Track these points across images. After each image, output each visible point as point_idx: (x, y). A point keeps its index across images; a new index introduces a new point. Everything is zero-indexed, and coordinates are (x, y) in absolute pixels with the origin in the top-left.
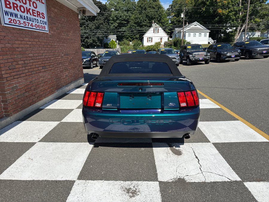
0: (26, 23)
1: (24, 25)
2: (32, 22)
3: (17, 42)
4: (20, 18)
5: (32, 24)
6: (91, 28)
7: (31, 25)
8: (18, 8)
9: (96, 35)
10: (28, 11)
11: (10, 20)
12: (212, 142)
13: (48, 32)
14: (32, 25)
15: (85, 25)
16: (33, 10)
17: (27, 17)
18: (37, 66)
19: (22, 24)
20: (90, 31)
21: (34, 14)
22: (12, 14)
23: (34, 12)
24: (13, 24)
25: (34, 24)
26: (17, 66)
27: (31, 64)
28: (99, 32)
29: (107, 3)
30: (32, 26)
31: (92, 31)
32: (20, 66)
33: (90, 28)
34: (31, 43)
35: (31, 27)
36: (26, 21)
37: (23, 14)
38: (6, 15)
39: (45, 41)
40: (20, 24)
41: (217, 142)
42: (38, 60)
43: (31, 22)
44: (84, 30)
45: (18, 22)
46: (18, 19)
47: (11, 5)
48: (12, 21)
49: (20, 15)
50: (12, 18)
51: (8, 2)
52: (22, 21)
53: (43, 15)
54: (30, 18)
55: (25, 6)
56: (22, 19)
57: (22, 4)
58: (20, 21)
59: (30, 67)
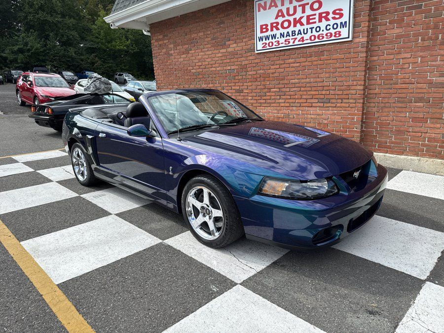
0: (290, 40)
1: (285, 44)
2: (303, 35)
4: (279, 37)
5: (303, 38)
7: (299, 41)
8: (279, 27)
10: (297, 22)
11: (264, 44)
13: (349, 39)
16: (308, 17)
17: (292, 31)
19: (283, 43)
21: (311, 21)
22: (267, 38)
23: (311, 17)
24: (268, 47)
25: (307, 37)
26: (268, 94)
27: (292, 93)
30: (303, 41)
35: (301, 43)
36: (291, 37)
37: (285, 31)
38: (260, 41)
40: (279, 44)
43: (299, 37)
45: (275, 44)
46: (277, 39)
47: (269, 27)
48: (267, 45)
49: (281, 34)
50: (267, 42)
51: (264, 27)
52: (282, 40)
53: (338, 13)
54: (300, 30)
55: (291, 19)
56: (283, 37)
57: (287, 18)
58: (278, 41)
59: (289, 97)
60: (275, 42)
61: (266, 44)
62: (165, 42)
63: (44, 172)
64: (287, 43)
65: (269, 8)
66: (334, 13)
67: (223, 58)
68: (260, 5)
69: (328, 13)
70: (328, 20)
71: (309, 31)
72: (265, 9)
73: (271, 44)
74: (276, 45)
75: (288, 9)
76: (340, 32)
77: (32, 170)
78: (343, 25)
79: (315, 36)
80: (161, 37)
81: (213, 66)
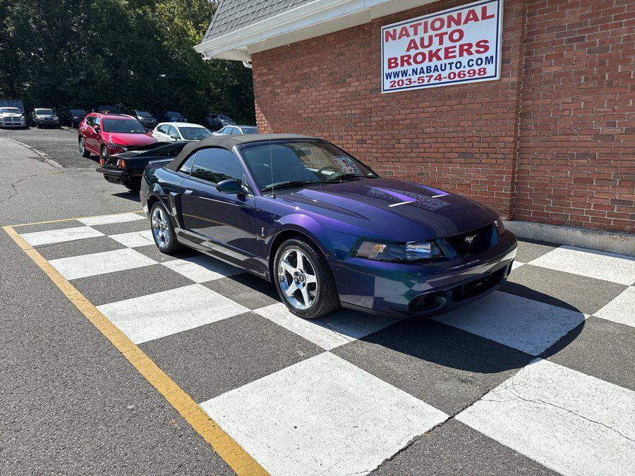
0: (424, 78)
1: (419, 83)
2: (440, 72)
4: (411, 74)
5: (440, 75)
7: (435, 79)
8: (411, 61)
10: (433, 55)
11: (393, 83)
13: (496, 78)
14: (438, 77)
16: (447, 49)
17: (427, 67)
19: (415, 82)
21: (450, 55)
22: (396, 75)
23: (450, 50)
24: (398, 87)
25: (445, 74)
26: (397, 146)
27: (427, 145)
30: (440, 79)
32: (403, 146)
35: (438, 81)
36: (426, 74)
37: (419, 67)
38: (387, 79)
40: (411, 83)
43: (436, 74)
45: (406, 82)
46: (408, 77)
47: (399, 62)
48: (396, 84)
49: (413, 69)
50: (397, 79)
51: (393, 61)
52: (415, 78)
53: (483, 45)
54: (436, 66)
55: (426, 51)
56: (416, 74)
57: (421, 50)
58: (410, 79)
59: (423, 150)
60: (407, 80)
61: (395, 82)
62: (270, 77)
63: (118, 238)
64: (421, 81)
65: (400, 38)
66: (478, 45)
67: (342, 99)
68: (388, 33)
69: (470, 45)
70: (470, 53)
71: (448, 66)
72: (394, 38)
73: (401, 83)
74: (407, 84)
75: (422, 39)
76: (485, 69)
77: (102, 235)
78: (489, 60)
79: (454, 74)
80: (265, 71)
81: (330, 109)
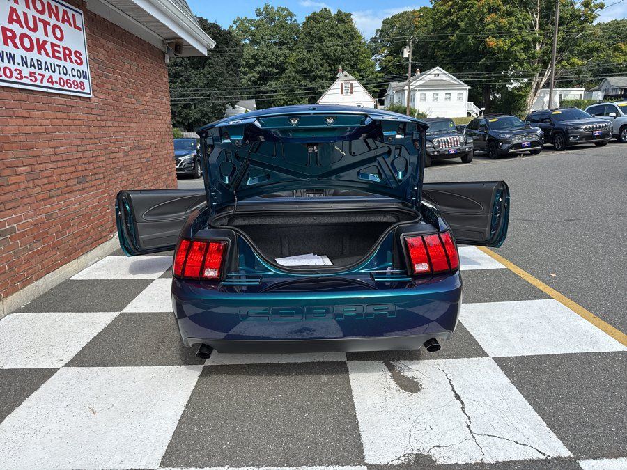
0: (37, 76)
1: (31, 80)
2: (51, 74)
3: (12, 122)
4: (21, 64)
5: (51, 77)
6: (196, 85)
7: (48, 81)
8: (17, 41)
9: (209, 99)
10: (41, 47)
12: (492, 356)
13: (90, 96)
14: (50, 80)
15: (181, 78)
17: (38, 61)
18: (63, 177)
19: (27, 77)
20: (194, 91)
24: (4, 78)
25: (56, 77)
27: (49, 173)
28: (216, 94)
29: (233, 26)
30: (52, 83)
31: (198, 90)
32: (22, 178)
33: (194, 85)
34: (48, 121)
35: (50, 85)
36: (37, 71)
37: (29, 55)
39: (85, 117)
40: (22, 78)
41: (505, 354)
42: (66, 163)
43: (47, 74)
44: (180, 90)
45: (15, 73)
46: (16, 66)
48: (2, 72)
49: (22, 56)
50: (2, 65)
52: (26, 71)
53: (79, 57)
54: (46, 63)
55: (33, 35)
56: (27, 66)
57: (27, 31)
58: (20, 71)
59: (46, 181)
60: (16, 70)
64: (33, 79)
66: (75, 54)
69: (69, 51)
71: (57, 68)
73: (8, 72)
74: (16, 77)
75: (25, 15)
79: (63, 80)
